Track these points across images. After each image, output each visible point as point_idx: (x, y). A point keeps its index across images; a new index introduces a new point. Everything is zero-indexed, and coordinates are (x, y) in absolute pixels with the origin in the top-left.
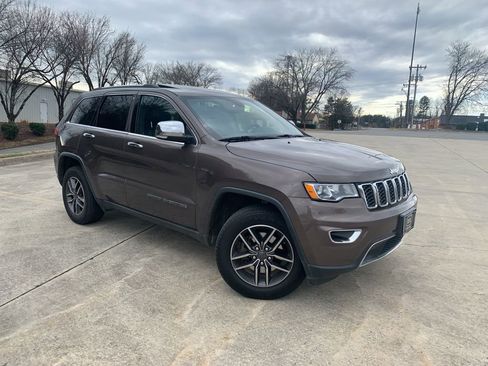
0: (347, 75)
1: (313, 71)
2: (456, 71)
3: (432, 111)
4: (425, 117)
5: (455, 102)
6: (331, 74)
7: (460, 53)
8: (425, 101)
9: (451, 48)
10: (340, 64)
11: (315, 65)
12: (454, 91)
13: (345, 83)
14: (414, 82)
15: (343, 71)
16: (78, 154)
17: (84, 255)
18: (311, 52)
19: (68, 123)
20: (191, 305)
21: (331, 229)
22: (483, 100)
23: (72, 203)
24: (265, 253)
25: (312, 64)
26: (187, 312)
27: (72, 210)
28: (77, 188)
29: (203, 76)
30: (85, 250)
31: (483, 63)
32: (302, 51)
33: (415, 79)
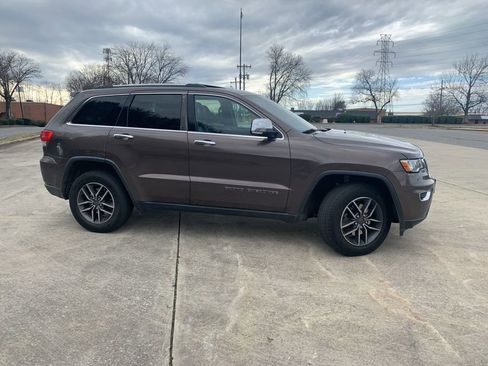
0: (182, 71)
1: (148, 66)
2: (274, 70)
5: (276, 98)
6: (167, 70)
7: (276, 54)
9: (270, 51)
10: (173, 61)
11: (149, 60)
12: (275, 88)
15: (178, 67)
16: (105, 157)
17: (165, 256)
18: (143, 47)
19: (69, 124)
20: (323, 269)
21: (420, 192)
22: (296, 96)
23: (89, 213)
24: (363, 219)
25: (145, 60)
26: (329, 274)
27: (90, 220)
28: (101, 194)
29: (15, 68)
30: (157, 252)
31: (294, 65)
32: (134, 45)
33: (244, 77)
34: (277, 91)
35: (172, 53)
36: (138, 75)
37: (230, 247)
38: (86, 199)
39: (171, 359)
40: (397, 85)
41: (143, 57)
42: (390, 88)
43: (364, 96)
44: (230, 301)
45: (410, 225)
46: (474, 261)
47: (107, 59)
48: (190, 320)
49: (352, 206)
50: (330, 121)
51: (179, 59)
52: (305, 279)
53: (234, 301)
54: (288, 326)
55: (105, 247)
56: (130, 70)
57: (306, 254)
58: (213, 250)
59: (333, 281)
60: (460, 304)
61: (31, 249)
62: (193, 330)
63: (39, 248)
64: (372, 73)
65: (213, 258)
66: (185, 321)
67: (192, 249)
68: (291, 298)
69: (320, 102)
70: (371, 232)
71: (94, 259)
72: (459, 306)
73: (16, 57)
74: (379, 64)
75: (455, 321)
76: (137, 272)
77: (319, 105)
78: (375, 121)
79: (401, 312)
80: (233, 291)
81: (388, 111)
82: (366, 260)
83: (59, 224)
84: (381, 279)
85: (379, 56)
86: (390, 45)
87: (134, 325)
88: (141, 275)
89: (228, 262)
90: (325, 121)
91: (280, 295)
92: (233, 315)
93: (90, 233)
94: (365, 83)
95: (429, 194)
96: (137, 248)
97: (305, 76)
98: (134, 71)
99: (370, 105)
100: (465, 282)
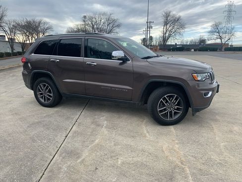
0: (119, 26)
1: (102, 24)
2: (166, 24)
3: (154, 43)
4: (151, 46)
5: (166, 38)
6: (111, 25)
7: (167, 15)
8: (151, 38)
9: (164, 13)
10: (114, 21)
11: (103, 21)
12: (166, 33)
13: (117, 30)
14: (149, 29)
15: (116, 24)
16: (47, 71)
17: (70, 120)
18: (100, 14)
19: (33, 54)
20: (145, 132)
21: (203, 92)
22: (178, 37)
23: (42, 97)
24: (171, 106)
25: (101, 21)
26: (147, 135)
27: (43, 101)
28: (47, 89)
29: (42, 27)
30: (68, 118)
31: (177, 20)
32: (95, 13)
33: (149, 28)
34: (167, 34)
35: (114, 17)
36: (97, 28)
37: (104, 117)
38: (40, 91)
39: (43, 174)
40: (235, 30)
41: (99, 19)
42: (231, 31)
43: (215, 36)
44: (88, 146)
45: (198, 110)
46: (234, 132)
47: (84, 21)
48: (64, 154)
49: (164, 99)
50: (195, 50)
51: (117, 19)
52: (133, 137)
53: (90, 147)
54: (110, 162)
55: (46, 114)
56: (93, 26)
57: (141, 123)
58: (95, 119)
59: (148, 138)
60: (212, 157)
61: (12, 114)
62: (62, 161)
63: (16, 113)
64: (220, 23)
65: (92, 123)
66: (60, 155)
67: (85, 118)
68: (120, 147)
69: (192, 40)
70: (175, 113)
71: (37, 120)
72: (210, 159)
73: (42, 22)
74: (226, 18)
75: (202, 167)
76: (52, 128)
77: (191, 42)
78: (221, 50)
79: (175, 159)
80: (93, 141)
81: (230, 44)
82: (172, 128)
83: (31, 103)
84: (174, 139)
85: (226, 14)
86: (233, 7)
87: (35, 155)
88: (54, 130)
89: (99, 125)
90: (193, 50)
91: (115, 145)
92: (85, 154)
93: (42, 107)
94: (216, 29)
95: (210, 93)
96: (60, 116)
97: (182, 26)
98: (95, 26)
99: (218, 41)
100: (222, 144)
